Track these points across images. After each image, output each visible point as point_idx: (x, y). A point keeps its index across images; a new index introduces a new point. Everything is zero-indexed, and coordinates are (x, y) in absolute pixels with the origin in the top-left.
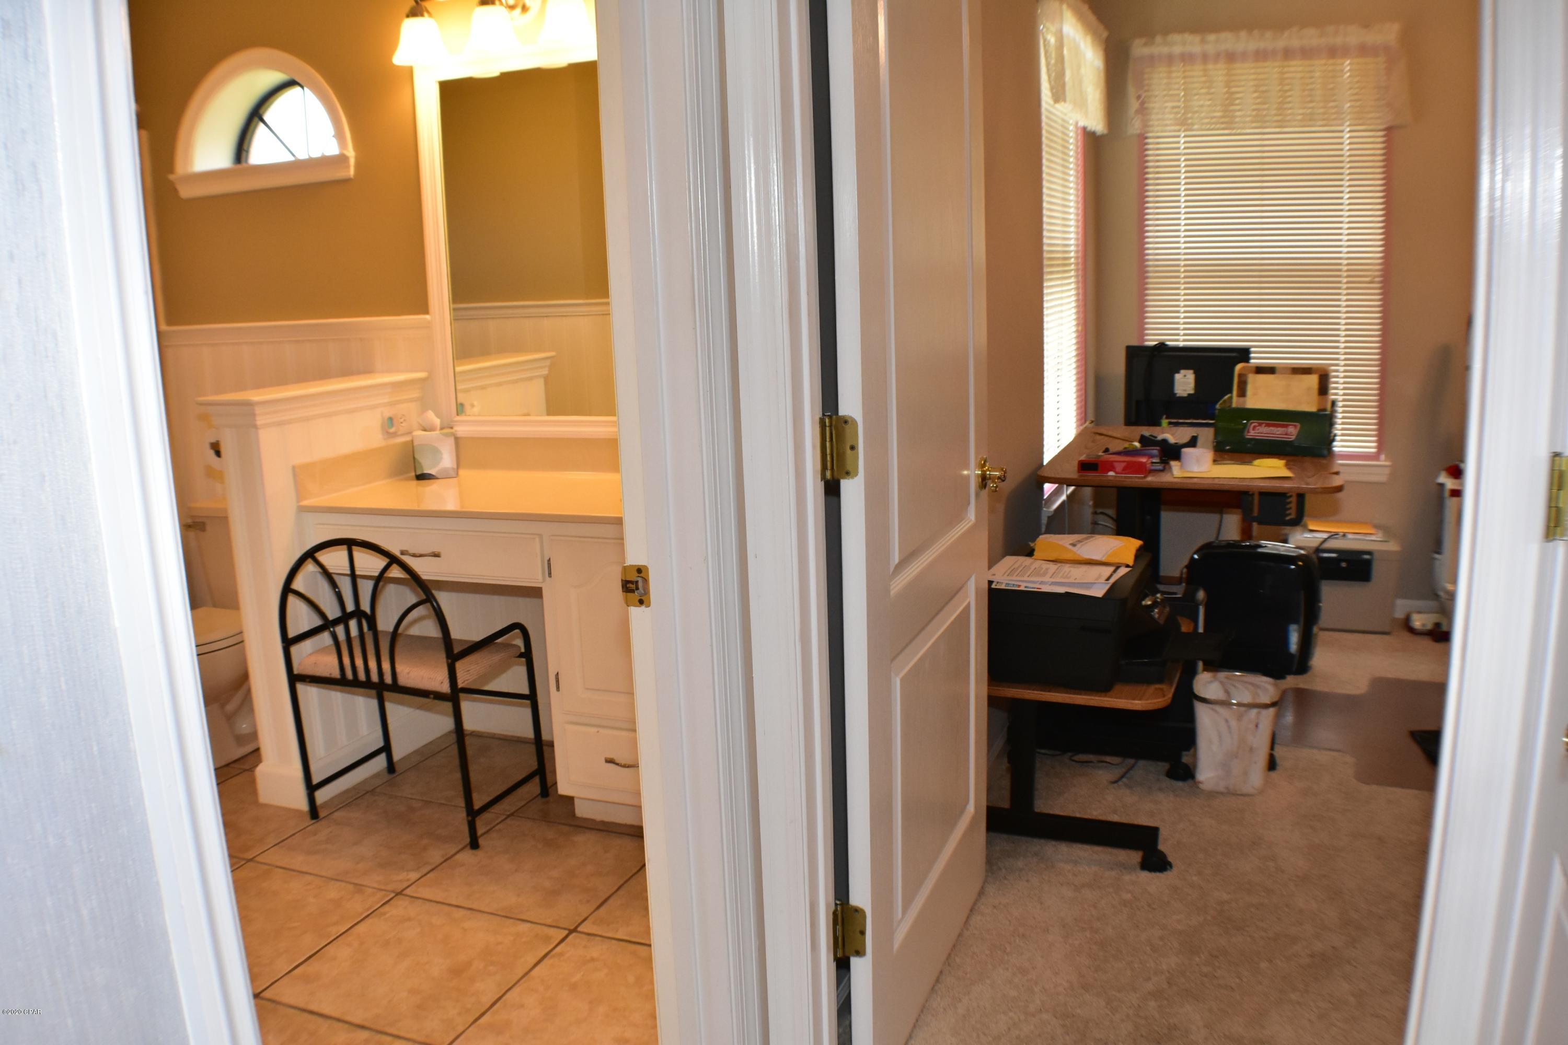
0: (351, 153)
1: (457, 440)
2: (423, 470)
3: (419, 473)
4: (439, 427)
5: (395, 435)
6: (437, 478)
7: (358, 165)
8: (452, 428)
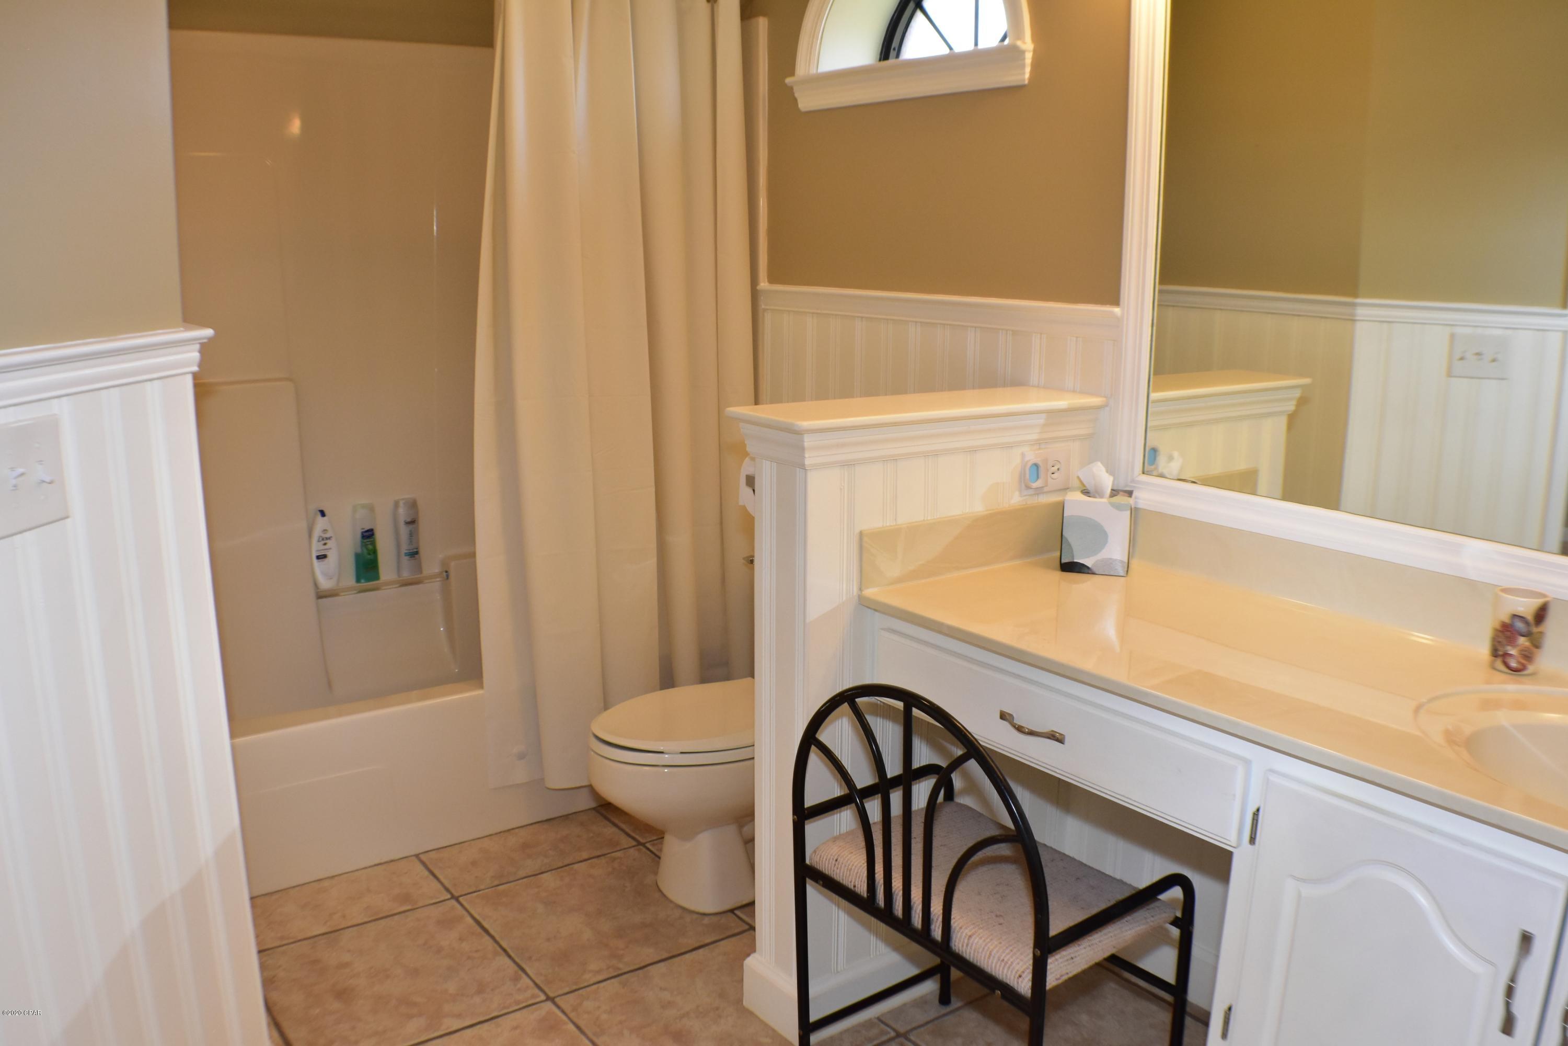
0: (1027, 45)
1: (1135, 513)
2: (1073, 557)
3: (1065, 560)
4: (1108, 491)
5: (1039, 491)
6: (1094, 574)
7: (1035, 65)
8: (1130, 494)
